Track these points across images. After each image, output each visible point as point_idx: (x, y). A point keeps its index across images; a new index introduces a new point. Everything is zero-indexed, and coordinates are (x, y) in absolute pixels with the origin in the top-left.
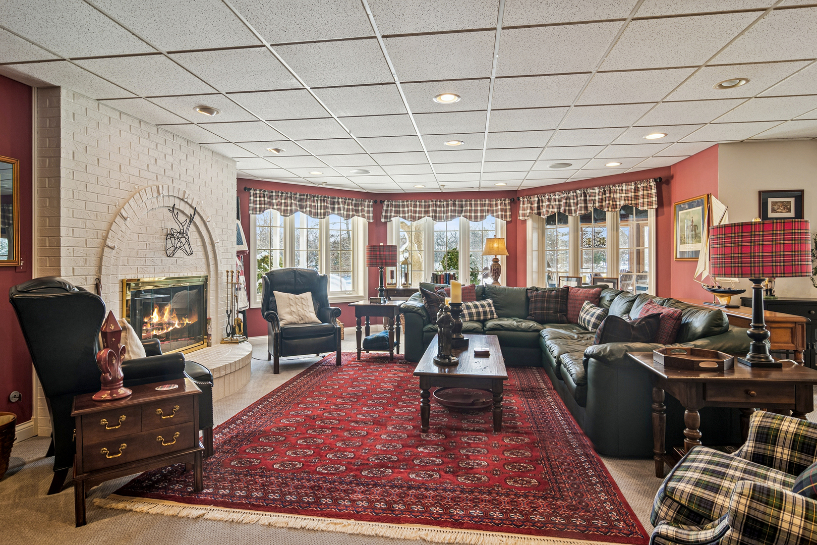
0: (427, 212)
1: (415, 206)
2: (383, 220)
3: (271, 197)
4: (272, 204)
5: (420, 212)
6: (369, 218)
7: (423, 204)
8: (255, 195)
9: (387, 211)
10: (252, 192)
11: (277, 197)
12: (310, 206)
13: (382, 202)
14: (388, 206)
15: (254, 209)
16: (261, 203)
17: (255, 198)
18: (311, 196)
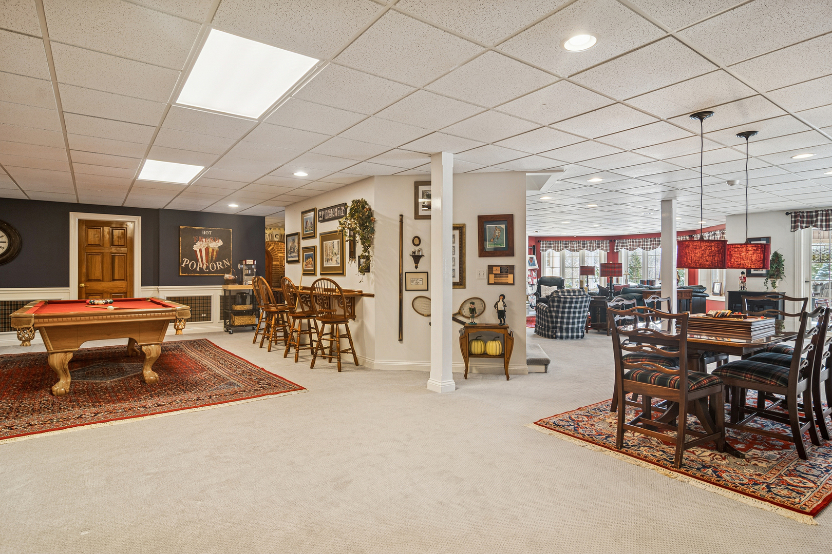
0: (639, 246)
1: (633, 242)
2: (615, 251)
3: (550, 244)
4: (551, 247)
5: (636, 246)
6: (607, 250)
7: (637, 241)
8: (543, 244)
9: (617, 246)
10: (542, 242)
11: (553, 244)
12: (571, 247)
13: (615, 241)
14: (618, 243)
15: (543, 250)
16: (546, 247)
17: (543, 245)
18: (571, 241)
